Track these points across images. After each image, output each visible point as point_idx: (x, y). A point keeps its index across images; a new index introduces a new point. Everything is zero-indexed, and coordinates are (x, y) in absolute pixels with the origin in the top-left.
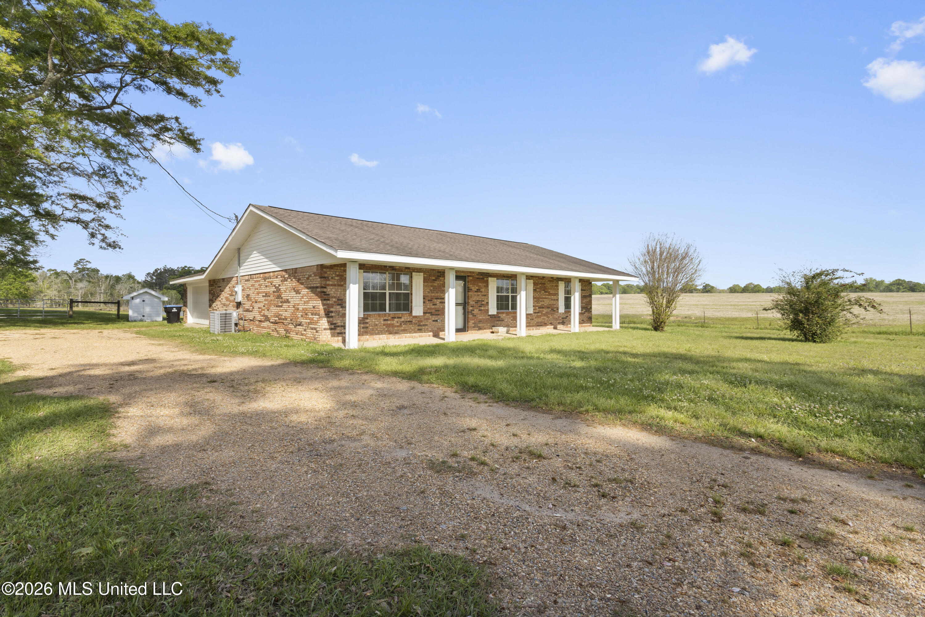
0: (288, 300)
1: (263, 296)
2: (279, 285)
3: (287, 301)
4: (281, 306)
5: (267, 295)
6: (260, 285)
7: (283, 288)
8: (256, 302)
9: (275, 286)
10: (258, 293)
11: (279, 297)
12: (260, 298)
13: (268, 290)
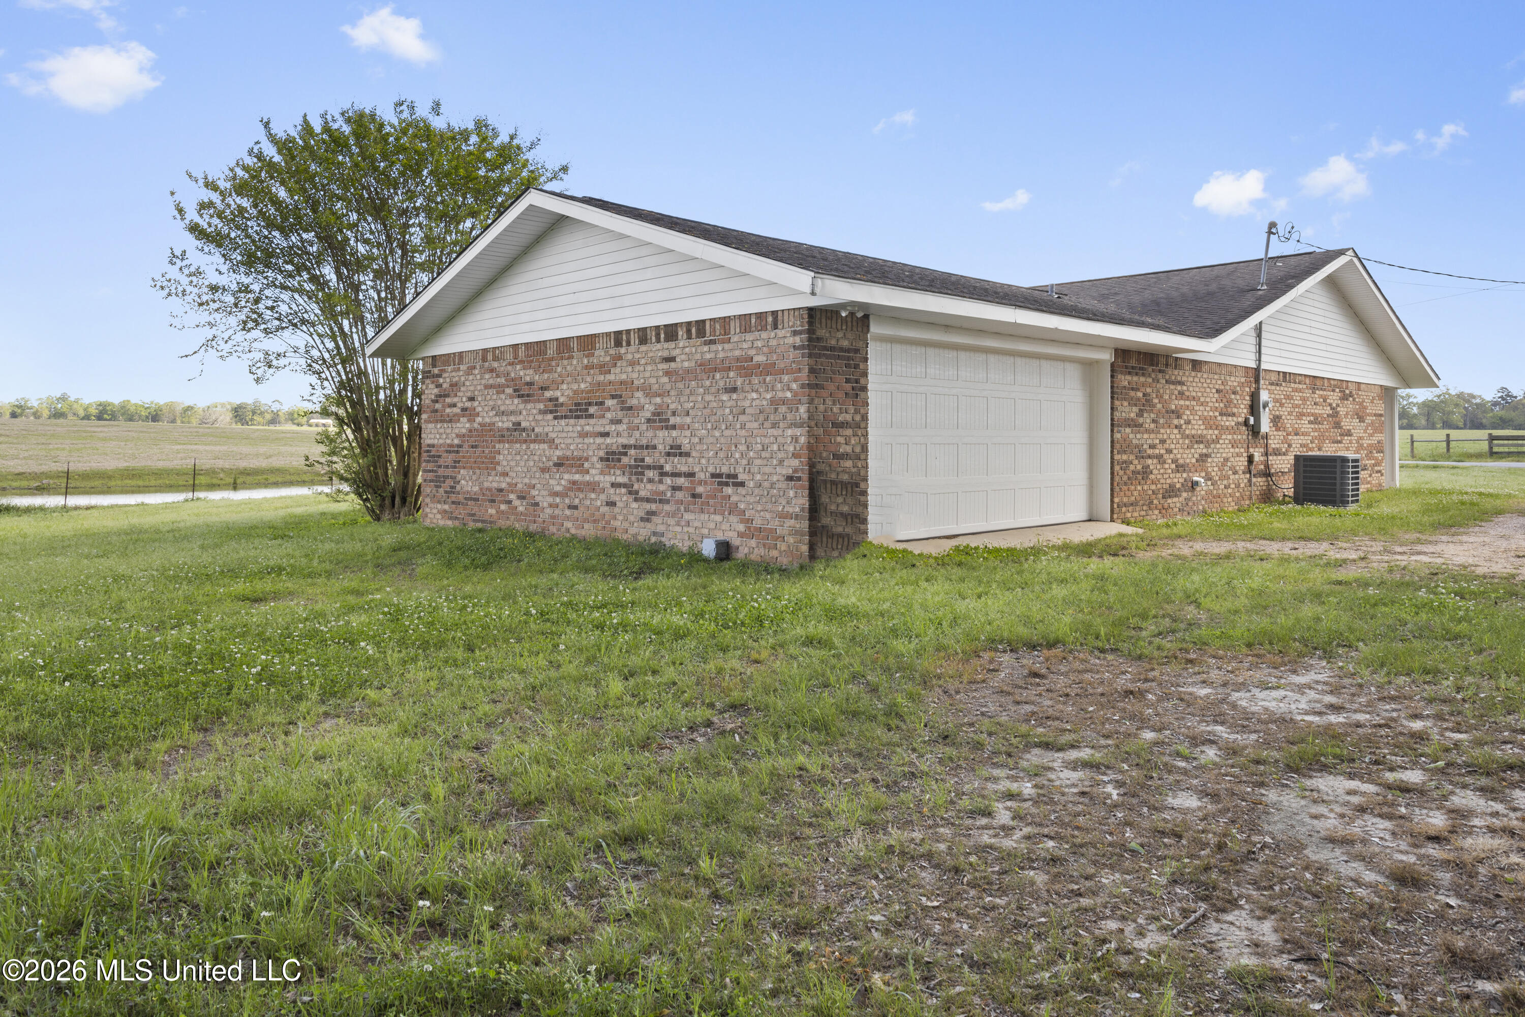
0: (1349, 431)
1: (1310, 422)
2: (1338, 405)
3: (1349, 433)
4: (1340, 442)
5: (1316, 421)
6: (1304, 399)
7: (1342, 411)
8: (1297, 434)
9: (1330, 405)
10: (1301, 415)
11: (1337, 425)
12: (1305, 424)
13: (1318, 410)
